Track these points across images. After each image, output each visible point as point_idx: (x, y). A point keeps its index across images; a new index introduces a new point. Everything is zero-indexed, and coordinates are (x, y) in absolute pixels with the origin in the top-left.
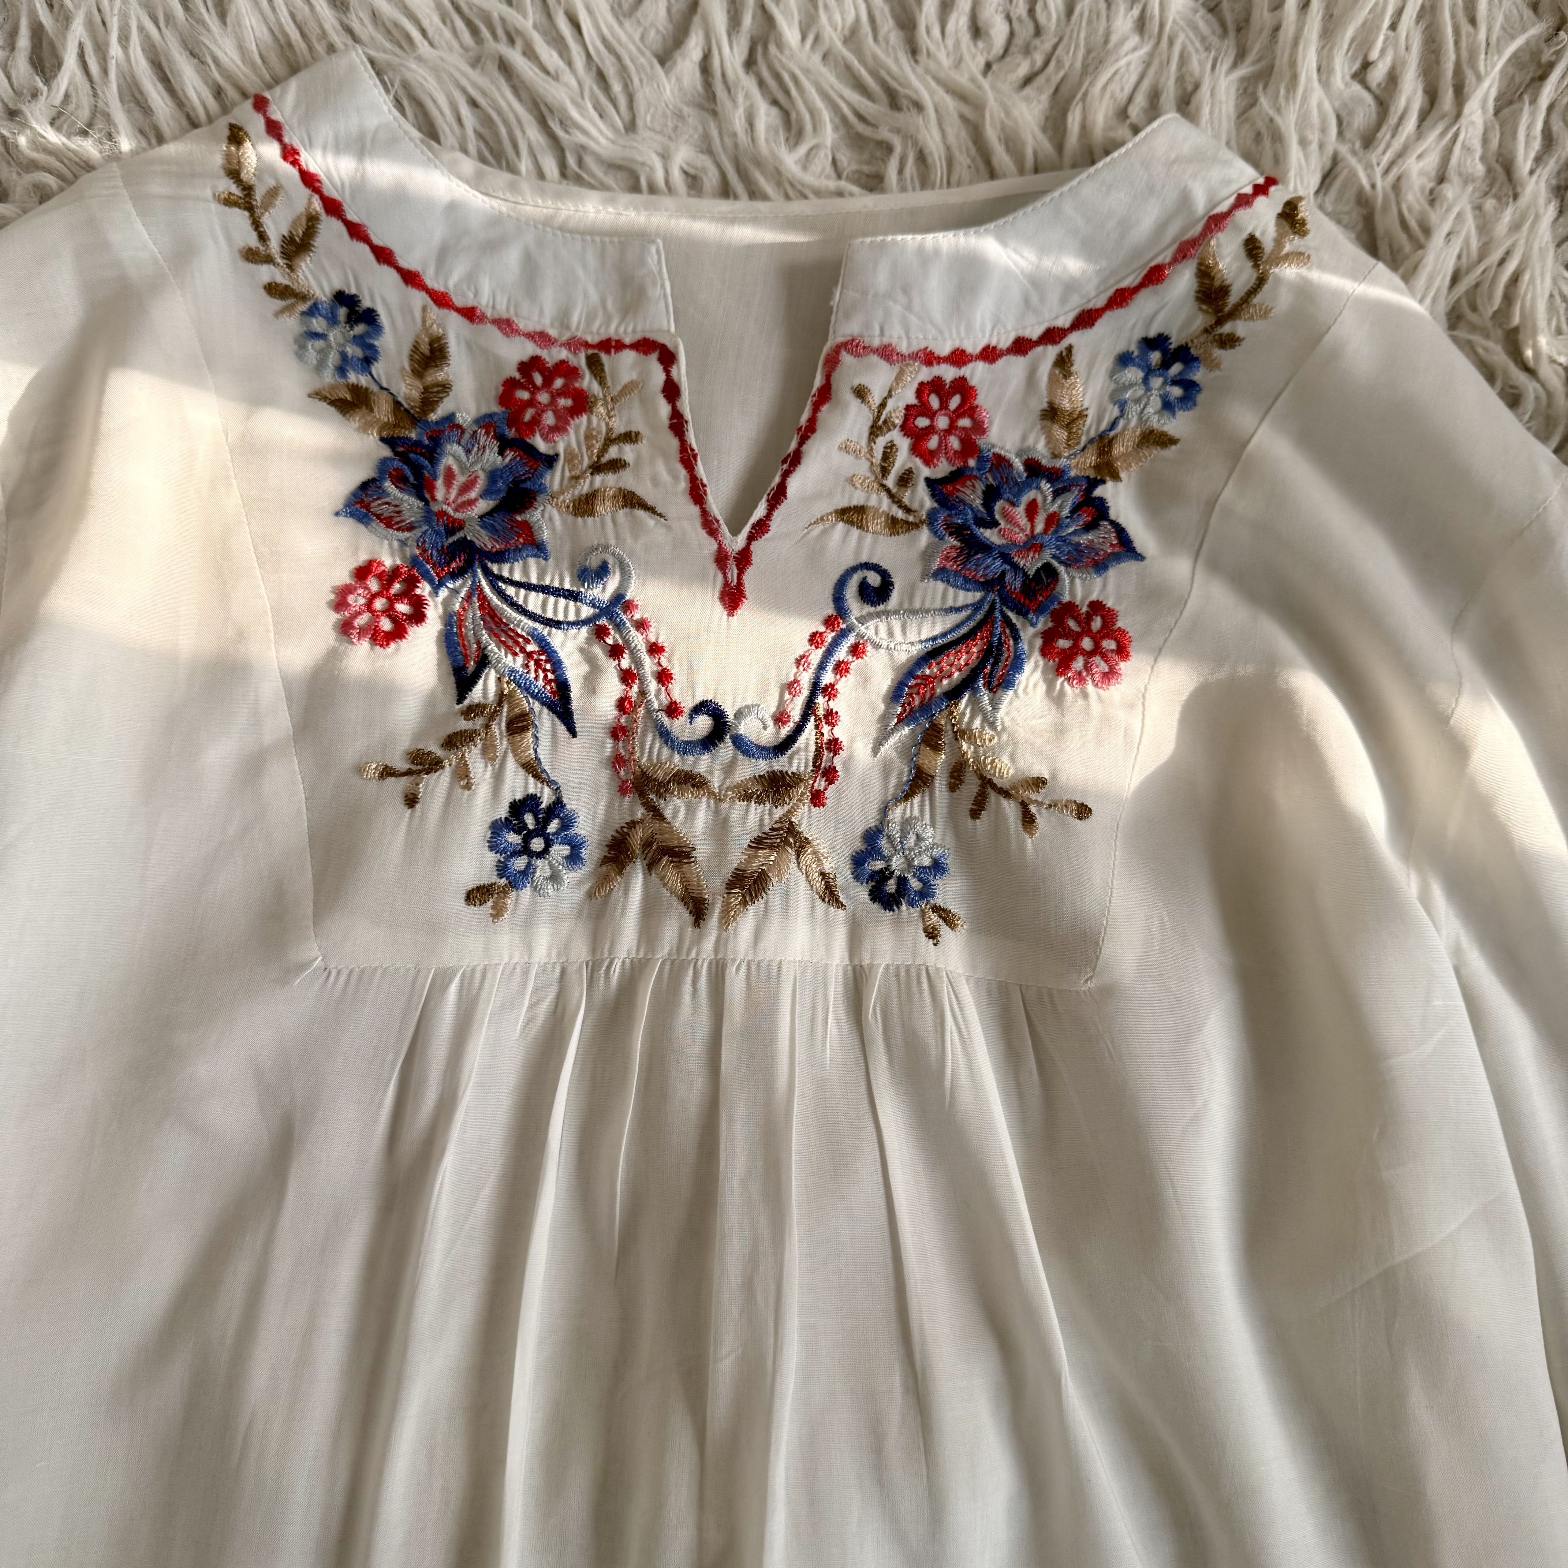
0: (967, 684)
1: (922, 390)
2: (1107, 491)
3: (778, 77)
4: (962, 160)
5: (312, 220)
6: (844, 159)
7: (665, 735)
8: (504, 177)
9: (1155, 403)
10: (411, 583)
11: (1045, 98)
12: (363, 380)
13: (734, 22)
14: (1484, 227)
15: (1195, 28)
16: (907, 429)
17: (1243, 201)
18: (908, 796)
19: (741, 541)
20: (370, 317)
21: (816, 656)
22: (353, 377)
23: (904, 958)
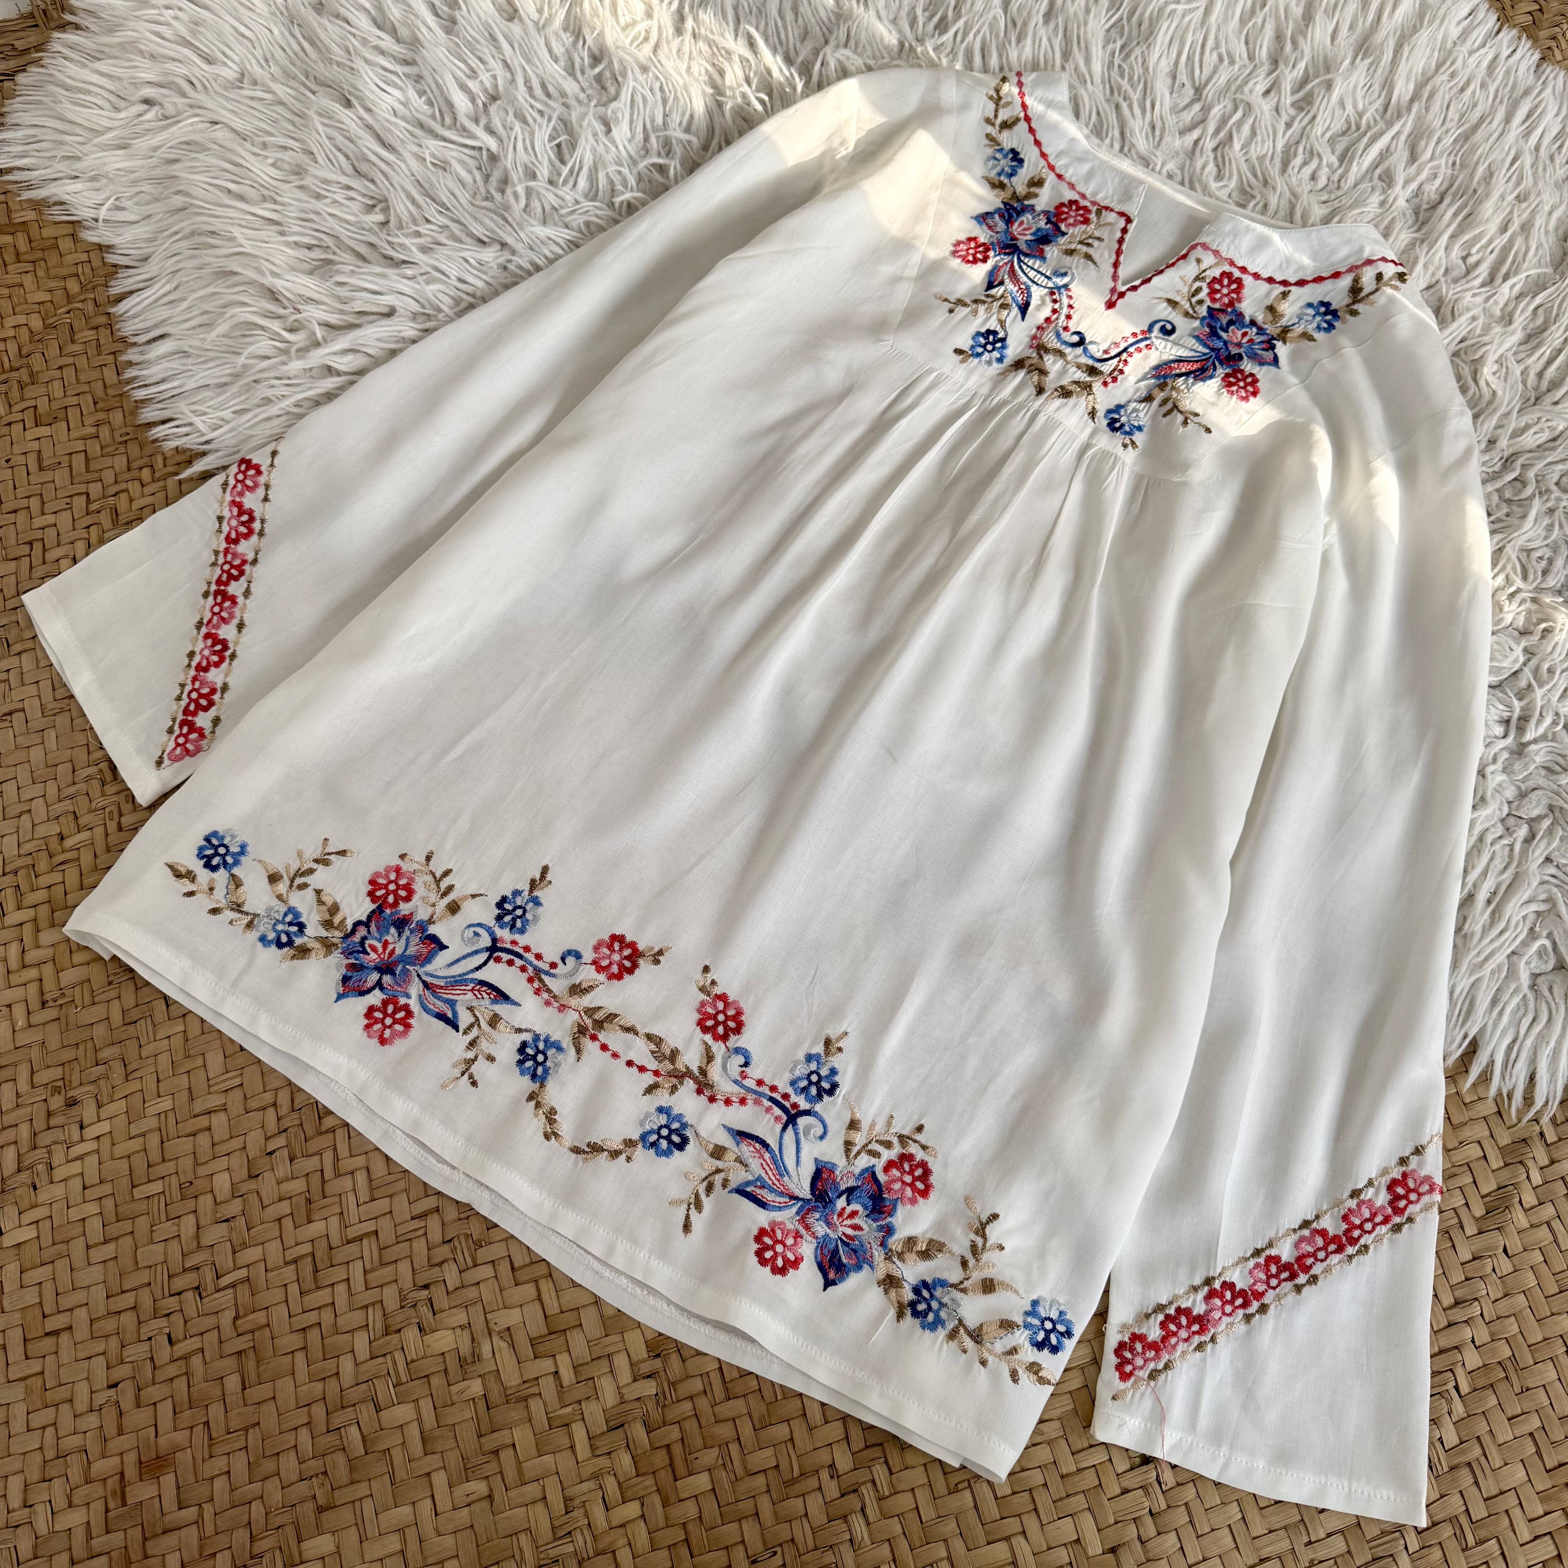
0: (1187, 374)
1: (1223, 274)
2: (1279, 344)
3: (1223, 158)
4: (1282, 213)
5: (1018, 120)
6: (1234, 195)
7: (1058, 335)
8: (1098, 141)
9: (1315, 325)
10: (987, 250)
11: (1328, 211)
12: (1006, 181)
13: (1217, 131)
14: (1487, 329)
15: (1404, 215)
16: (1210, 285)
17: (1384, 259)
18: (1141, 401)
19: (1124, 289)
20: (1021, 161)
21: (1131, 340)
22: (1002, 178)
23: (1109, 448)
